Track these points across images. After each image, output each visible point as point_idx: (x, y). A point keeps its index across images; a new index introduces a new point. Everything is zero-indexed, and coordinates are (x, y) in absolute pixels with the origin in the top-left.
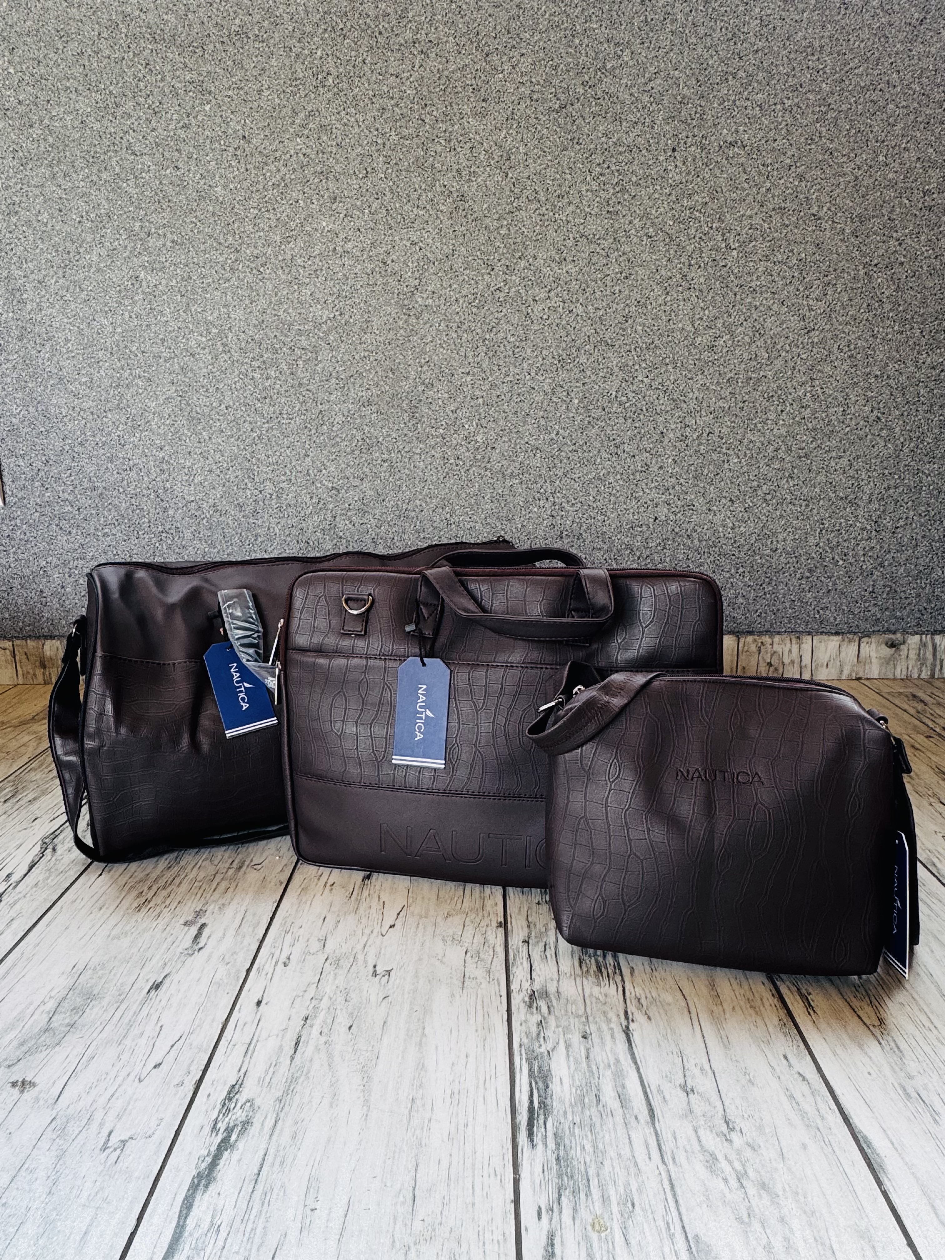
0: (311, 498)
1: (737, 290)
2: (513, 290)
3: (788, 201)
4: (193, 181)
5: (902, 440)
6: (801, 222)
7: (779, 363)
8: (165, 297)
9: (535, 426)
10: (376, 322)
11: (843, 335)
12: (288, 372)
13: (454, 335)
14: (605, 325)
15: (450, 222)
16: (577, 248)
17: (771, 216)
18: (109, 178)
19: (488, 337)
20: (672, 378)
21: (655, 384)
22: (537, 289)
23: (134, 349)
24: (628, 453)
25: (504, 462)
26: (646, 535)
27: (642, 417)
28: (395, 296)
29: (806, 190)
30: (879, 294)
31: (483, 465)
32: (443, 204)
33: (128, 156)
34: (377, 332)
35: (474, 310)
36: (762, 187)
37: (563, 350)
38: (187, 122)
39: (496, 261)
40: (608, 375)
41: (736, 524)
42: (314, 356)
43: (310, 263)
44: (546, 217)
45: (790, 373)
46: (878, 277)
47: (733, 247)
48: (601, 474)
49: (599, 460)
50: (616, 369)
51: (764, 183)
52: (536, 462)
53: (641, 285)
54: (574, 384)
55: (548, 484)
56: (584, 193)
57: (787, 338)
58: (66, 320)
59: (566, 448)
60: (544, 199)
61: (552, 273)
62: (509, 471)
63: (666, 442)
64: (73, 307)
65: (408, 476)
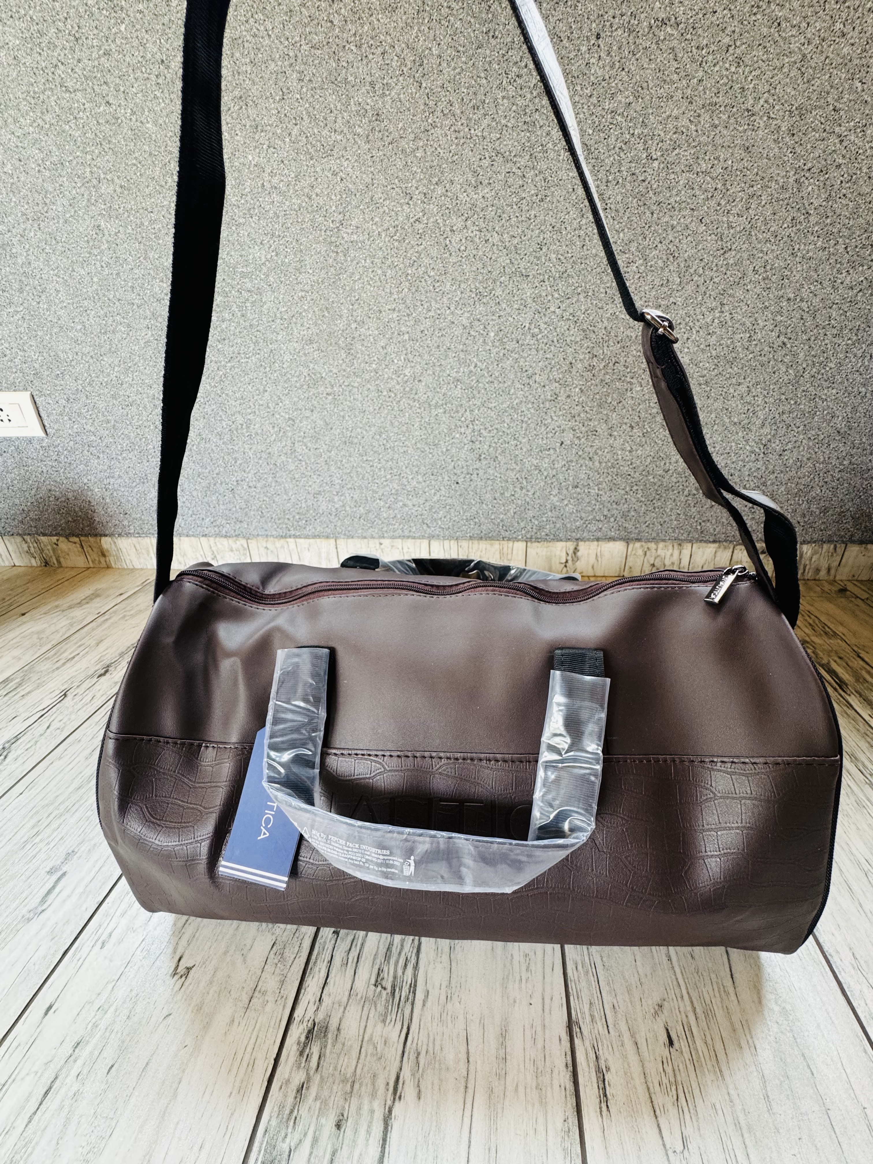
0: (273, 427)
1: (654, 208)
2: (432, 220)
3: (721, 95)
4: (126, 118)
5: (804, 366)
6: (732, 120)
7: (690, 288)
8: (125, 245)
9: (456, 359)
10: (308, 261)
11: (761, 255)
12: (239, 314)
13: (379, 272)
14: (519, 254)
15: (367, 146)
16: (493, 168)
17: (699, 116)
18: (53, 121)
19: (410, 272)
20: (583, 307)
21: (566, 315)
22: (454, 218)
23: (111, 297)
24: (539, 383)
25: (429, 394)
26: (553, 458)
27: (552, 348)
28: (323, 233)
29: (743, 77)
30: (807, 205)
31: (411, 397)
32: (359, 126)
33: (63, 94)
34: (311, 272)
35: (396, 244)
36: (694, 77)
37: (480, 282)
38: (107, 47)
39: (414, 188)
40: (522, 307)
41: (634, 447)
42: (259, 297)
43: (243, 201)
44: (462, 134)
45: (700, 298)
46: (810, 184)
47: (655, 157)
48: (515, 403)
49: (512, 391)
50: (530, 301)
51: (696, 71)
52: (458, 392)
53: (556, 207)
54: (490, 317)
55: (468, 413)
56: (500, 101)
57: (701, 260)
58: (52, 272)
59: (483, 380)
60: (459, 112)
61: (468, 199)
62: (434, 402)
63: (574, 373)
64: (54, 259)
65: (349, 407)
